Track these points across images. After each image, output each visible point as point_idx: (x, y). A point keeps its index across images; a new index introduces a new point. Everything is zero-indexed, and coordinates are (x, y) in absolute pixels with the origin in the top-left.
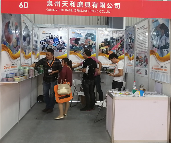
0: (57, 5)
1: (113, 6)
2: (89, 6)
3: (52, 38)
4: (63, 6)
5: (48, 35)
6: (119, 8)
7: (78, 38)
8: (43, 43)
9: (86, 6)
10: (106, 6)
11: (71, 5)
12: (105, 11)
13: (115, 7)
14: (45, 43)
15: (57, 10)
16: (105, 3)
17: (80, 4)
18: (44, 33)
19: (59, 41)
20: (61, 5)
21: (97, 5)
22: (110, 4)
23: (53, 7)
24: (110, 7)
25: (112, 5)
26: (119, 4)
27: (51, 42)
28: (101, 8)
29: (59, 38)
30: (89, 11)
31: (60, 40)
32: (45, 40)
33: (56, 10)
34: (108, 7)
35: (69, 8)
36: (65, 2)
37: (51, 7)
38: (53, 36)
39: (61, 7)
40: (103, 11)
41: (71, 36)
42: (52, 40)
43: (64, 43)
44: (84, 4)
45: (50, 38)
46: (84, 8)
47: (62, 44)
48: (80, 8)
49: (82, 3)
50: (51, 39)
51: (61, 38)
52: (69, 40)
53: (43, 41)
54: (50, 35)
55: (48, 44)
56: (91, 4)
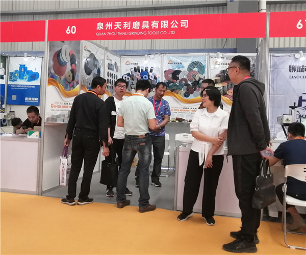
0: (108, 27)
1: (179, 25)
2: (148, 27)
3: (139, 72)
4: (115, 29)
5: (133, 67)
6: (187, 27)
7: (177, 69)
8: (126, 79)
9: (143, 27)
10: (170, 26)
11: (125, 27)
12: (168, 32)
13: (182, 26)
14: (128, 79)
15: (109, 34)
16: (167, 21)
17: (135, 24)
18: (128, 63)
19: (149, 76)
20: (114, 27)
21: (157, 25)
22: (174, 22)
23: (104, 31)
24: (174, 26)
25: (177, 23)
26: (187, 21)
27: (137, 77)
28: (163, 28)
29: (149, 71)
30: (147, 33)
31: (150, 74)
32: (128, 74)
33: (107, 34)
34: (172, 27)
35: (123, 30)
36: (118, 23)
37: (101, 31)
38: (140, 67)
39: (113, 30)
40: (165, 33)
41: (167, 67)
42: (139, 74)
43: (155, 78)
44: (141, 25)
45: (135, 71)
46: (141, 30)
47: (152, 79)
48: (136, 30)
49: (138, 23)
50: (137, 72)
51: (151, 71)
52: (164, 74)
53: (126, 76)
54: (136, 66)
55: (133, 80)
56: (150, 24)
